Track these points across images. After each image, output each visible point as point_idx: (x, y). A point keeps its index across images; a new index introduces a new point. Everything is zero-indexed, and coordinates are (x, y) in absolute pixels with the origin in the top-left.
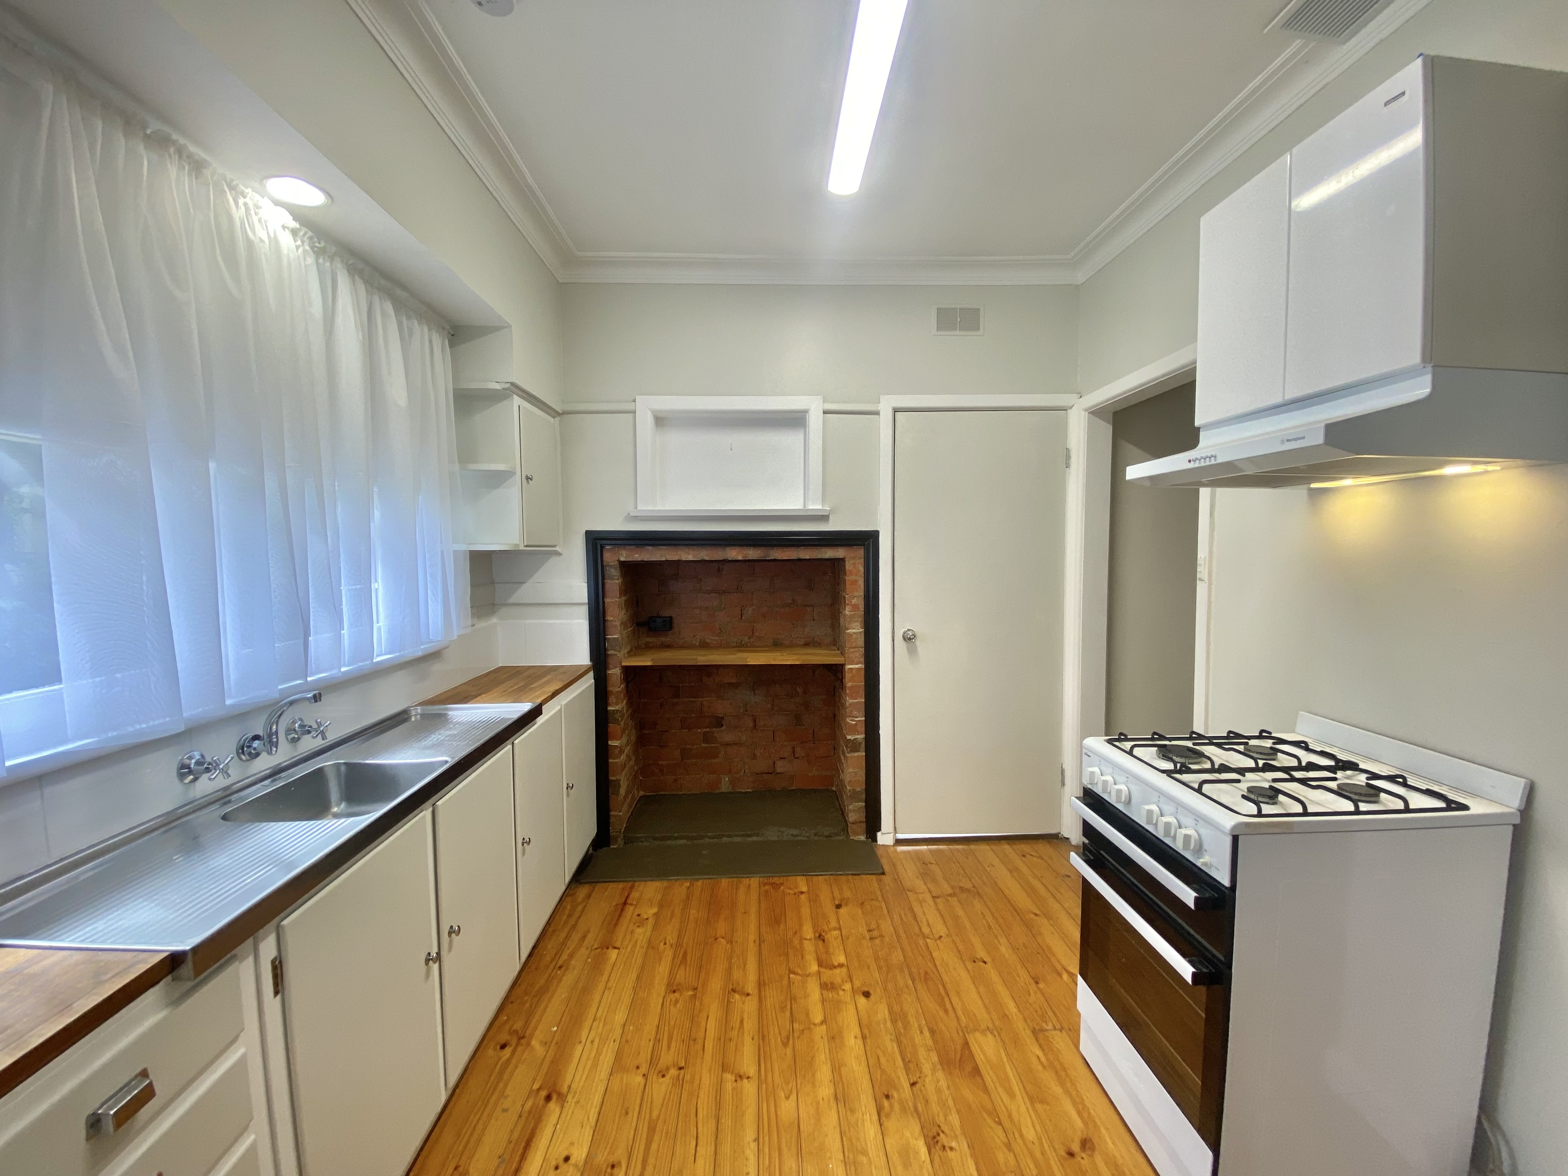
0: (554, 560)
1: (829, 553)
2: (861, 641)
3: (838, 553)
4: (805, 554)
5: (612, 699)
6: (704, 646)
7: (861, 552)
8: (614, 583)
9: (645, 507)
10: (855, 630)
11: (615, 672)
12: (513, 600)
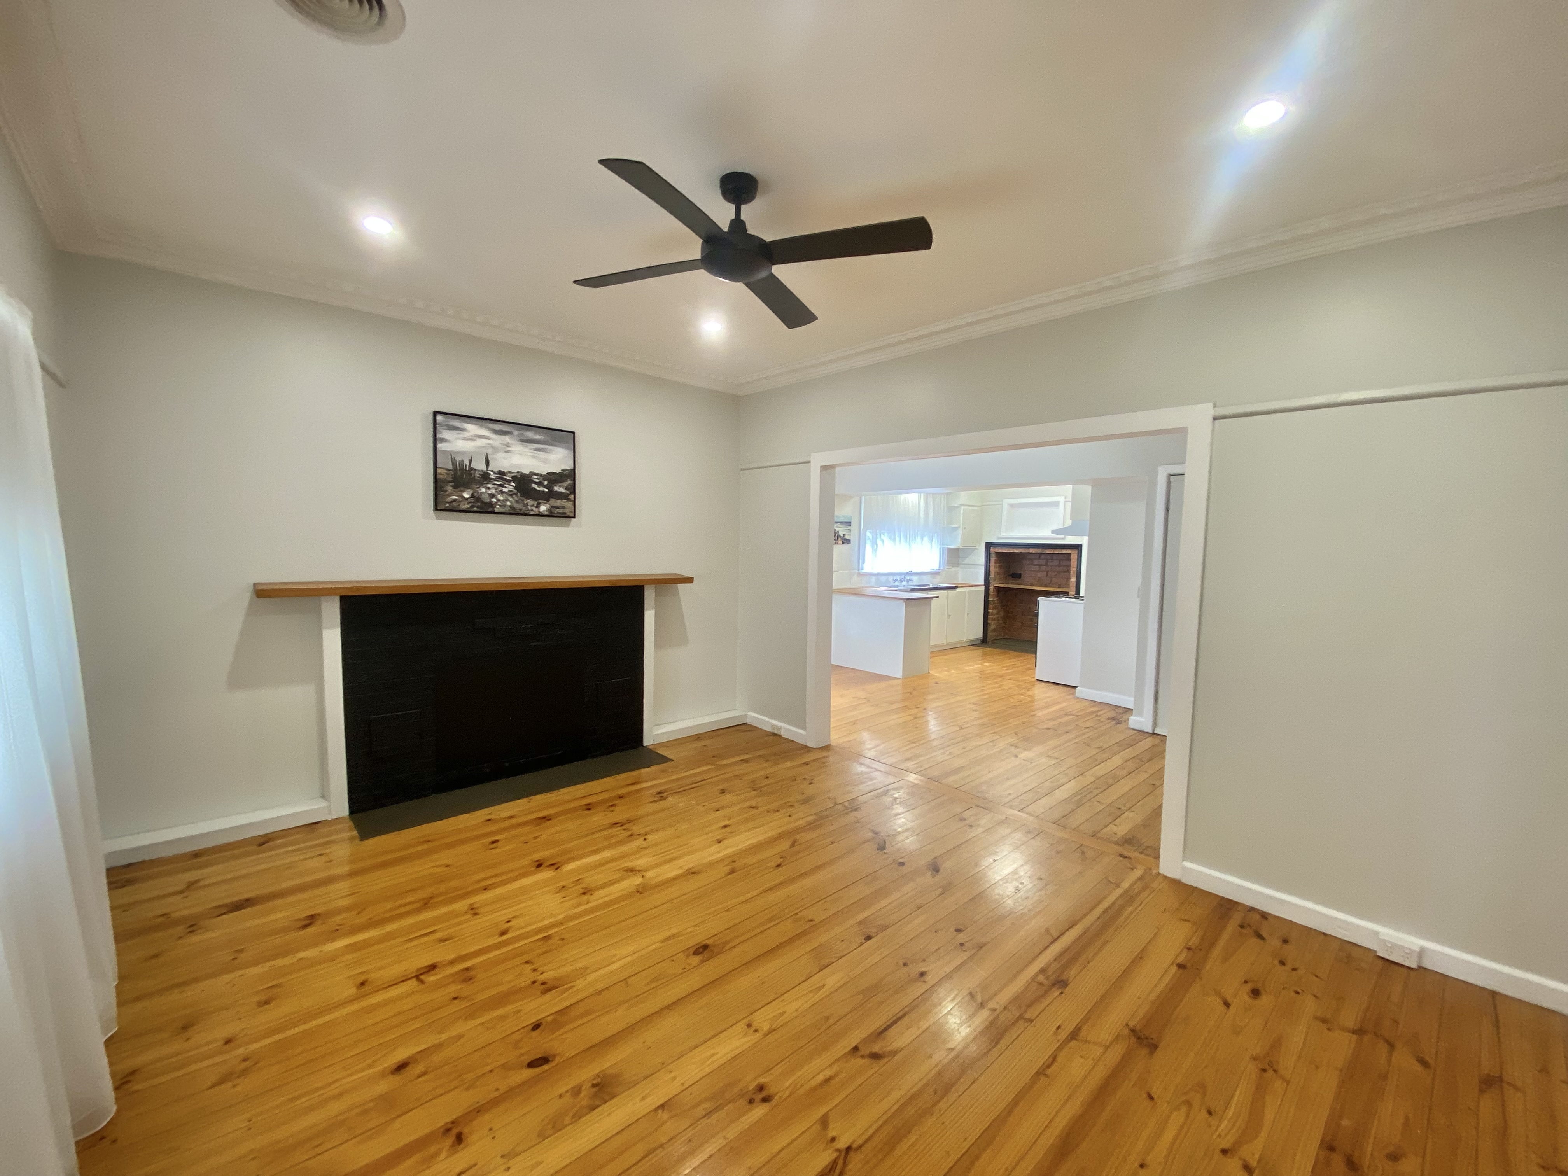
0: (976, 551)
1: (1065, 551)
2: (1075, 585)
3: (1069, 551)
4: (1057, 551)
5: (990, 597)
6: (1032, 585)
7: (1076, 551)
8: (993, 559)
9: (1004, 534)
10: (1073, 579)
11: (991, 588)
12: (963, 563)
